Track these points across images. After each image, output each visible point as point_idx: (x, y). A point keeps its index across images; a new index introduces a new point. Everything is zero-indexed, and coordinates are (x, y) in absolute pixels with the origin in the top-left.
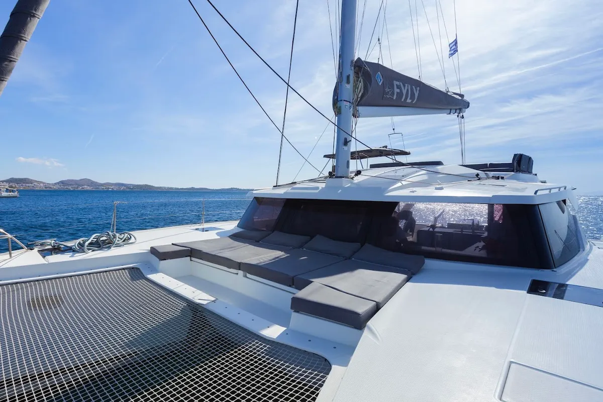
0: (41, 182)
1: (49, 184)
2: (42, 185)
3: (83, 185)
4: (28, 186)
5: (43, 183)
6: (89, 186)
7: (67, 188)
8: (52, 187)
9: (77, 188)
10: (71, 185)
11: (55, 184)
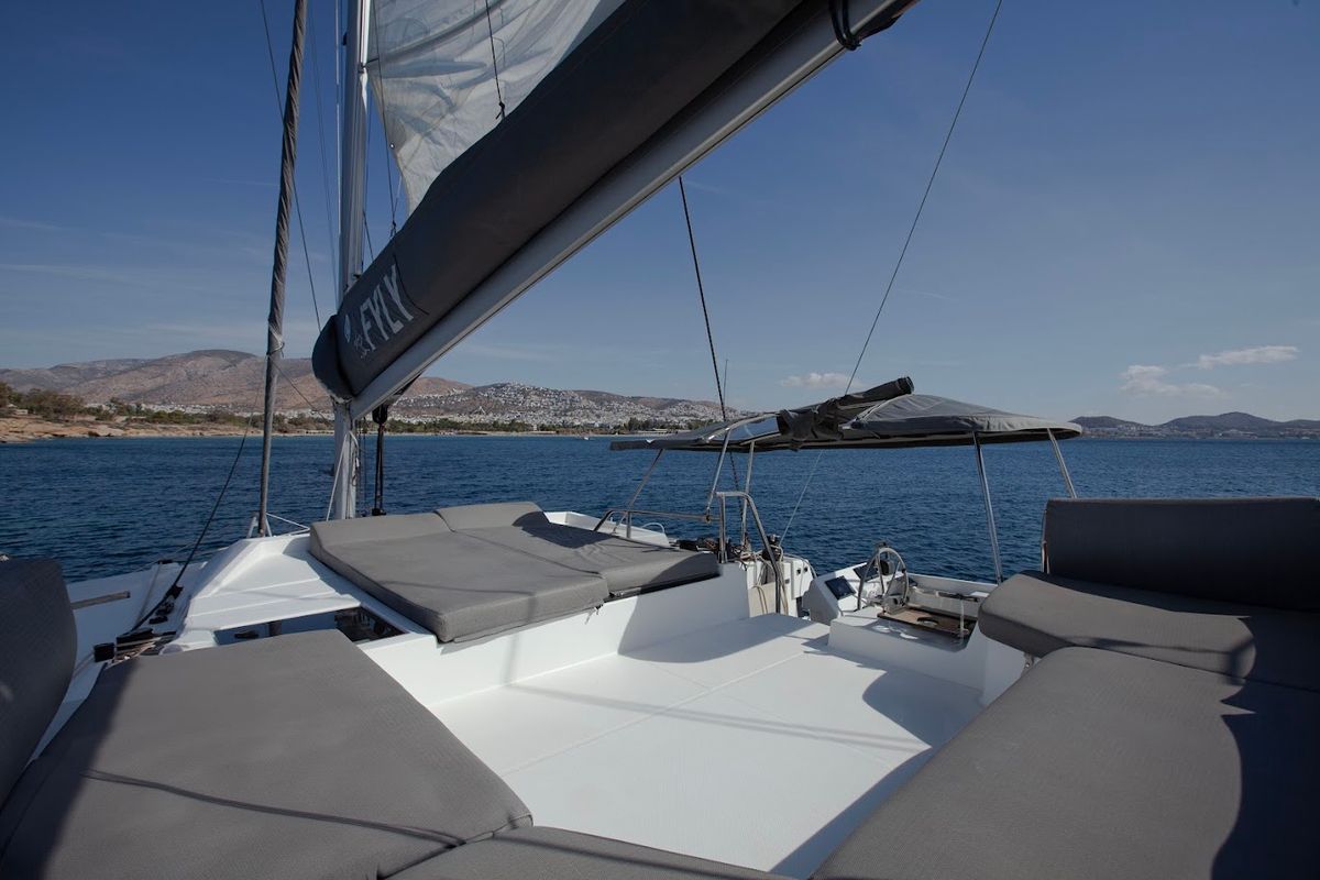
0: (1133, 423)
1: (1149, 427)
2: (1134, 428)
3: (1228, 429)
4: (1108, 433)
5: (1137, 425)
6: (1243, 429)
7: (1187, 435)
8: (1155, 433)
9: (1212, 435)
10: (1196, 428)
11: (1162, 426)
